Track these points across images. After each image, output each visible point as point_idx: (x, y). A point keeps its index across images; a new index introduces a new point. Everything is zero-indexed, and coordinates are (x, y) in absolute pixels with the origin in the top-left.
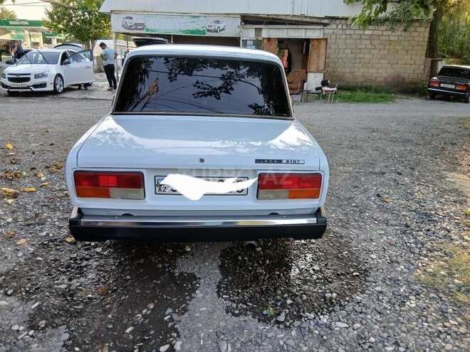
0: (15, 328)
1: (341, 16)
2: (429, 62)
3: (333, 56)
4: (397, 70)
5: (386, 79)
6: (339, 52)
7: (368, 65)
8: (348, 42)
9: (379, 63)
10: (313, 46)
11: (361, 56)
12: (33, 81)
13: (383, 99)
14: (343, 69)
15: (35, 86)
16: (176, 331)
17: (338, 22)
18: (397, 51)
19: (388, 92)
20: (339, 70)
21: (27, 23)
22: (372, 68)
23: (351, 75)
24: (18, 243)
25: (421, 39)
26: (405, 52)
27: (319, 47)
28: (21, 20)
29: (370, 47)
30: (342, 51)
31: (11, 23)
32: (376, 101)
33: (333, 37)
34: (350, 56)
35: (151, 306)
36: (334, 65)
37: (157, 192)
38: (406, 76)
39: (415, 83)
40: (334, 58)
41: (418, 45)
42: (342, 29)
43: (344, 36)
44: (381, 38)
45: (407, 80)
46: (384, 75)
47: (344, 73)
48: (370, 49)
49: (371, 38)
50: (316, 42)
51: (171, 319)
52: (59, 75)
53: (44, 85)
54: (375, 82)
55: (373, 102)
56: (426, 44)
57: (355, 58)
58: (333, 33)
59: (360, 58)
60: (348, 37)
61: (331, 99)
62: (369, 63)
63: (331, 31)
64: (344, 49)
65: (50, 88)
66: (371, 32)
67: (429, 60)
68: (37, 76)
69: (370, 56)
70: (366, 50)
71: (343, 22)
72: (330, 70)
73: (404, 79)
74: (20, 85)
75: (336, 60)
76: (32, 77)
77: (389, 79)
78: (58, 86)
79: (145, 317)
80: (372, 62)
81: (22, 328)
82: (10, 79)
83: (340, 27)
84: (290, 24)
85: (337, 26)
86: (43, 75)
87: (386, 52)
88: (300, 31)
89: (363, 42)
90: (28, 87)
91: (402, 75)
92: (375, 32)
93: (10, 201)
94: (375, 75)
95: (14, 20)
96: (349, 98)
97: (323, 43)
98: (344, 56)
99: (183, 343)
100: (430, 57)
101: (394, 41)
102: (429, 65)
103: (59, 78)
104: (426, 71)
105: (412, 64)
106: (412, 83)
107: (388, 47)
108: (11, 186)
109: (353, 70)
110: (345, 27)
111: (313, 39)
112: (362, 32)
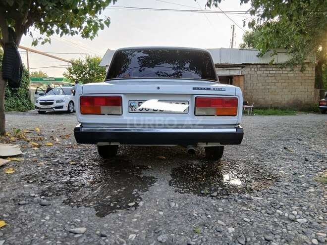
0: (33, 195)
1: (253, 63)
2: (319, 92)
3: (249, 88)
4: (295, 96)
5: (288, 102)
6: (254, 86)
7: (275, 93)
8: (259, 78)
9: (282, 92)
10: (235, 80)
11: (269, 87)
12: (55, 104)
13: (287, 113)
14: (257, 96)
15: (56, 108)
16: (140, 198)
17: (251, 66)
18: (294, 83)
19: (290, 110)
20: (254, 97)
21: (54, 79)
22: (277, 95)
23: (263, 100)
24: (39, 164)
25: (310, 75)
26: (300, 84)
27: (239, 81)
28: (50, 78)
29: (275, 81)
30: (255, 84)
31: (44, 79)
32: (282, 114)
33: (249, 76)
34: (261, 87)
35: (124, 188)
36: (250, 94)
37: (130, 111)
38: (302, 99)
39: (310, 104)
40: (250, 90)
41: (309, 79)
42: (254, 71)
43: (256, 75)
44: (282, 75)
45: (304, 102)
46: (286, 99)
47: (258, 99)
48: (275, 83)
49: (275, 76)
50: (237, 78)
51: (137, 193)
52: (71, 101)
53: (61, 107)
54: (280, 104)
55: (281, 115)
56: (314, 78)
57: (265, 89)
58: (249, 74)
59: (268, 89)
60: (259, 75)
61: (250, 114)
62: (275, 92)
63: (247, 72)
64: (257, 83)
65: (65, 109)
66: (274, 72)
67: (318, 90)
68: (58, 102)
69: (276, 87)
70: (272, 84)
71: (255, 66)
72: (248, 97)
73: (301, 102)
74: (46, 107)
75: (252, 91)
76: (55, 102)
77: (291, 102)
78: (70, 108)
79: (119, 192)
80: (277, 91)
81: (37, 195)
82: (41, 104)
83: (253, 69)
84: (219, 67)
85: (251, 69)
86: (62, 101)
87: (286, 84)
88: (226, 71)
89: (270, 78)
90: (52, 108)
91: (300, 99)
92: (277, 72)
93: (36, 148)
94: (280, 100)
95: (46, 78)
96: (263, 113)
97: (242, 79)
98: (257, 88)
99: (145, 203)
100: (318, 88)
101: (291, 77)
102: (319, 93)
103: (72, 104)
104: (317, 98)
105: (306, 91)
106: (307, 104)
107: (287, 81)
108: (37, 143)
109: (264, 97)
110: (256, 69)
111: (235, 76)
112: (268, 72)
